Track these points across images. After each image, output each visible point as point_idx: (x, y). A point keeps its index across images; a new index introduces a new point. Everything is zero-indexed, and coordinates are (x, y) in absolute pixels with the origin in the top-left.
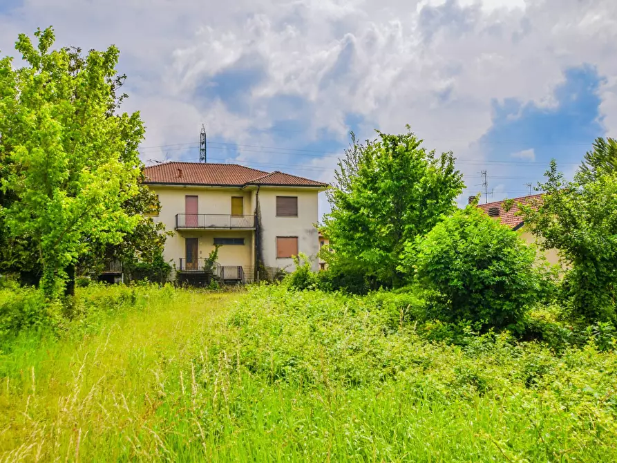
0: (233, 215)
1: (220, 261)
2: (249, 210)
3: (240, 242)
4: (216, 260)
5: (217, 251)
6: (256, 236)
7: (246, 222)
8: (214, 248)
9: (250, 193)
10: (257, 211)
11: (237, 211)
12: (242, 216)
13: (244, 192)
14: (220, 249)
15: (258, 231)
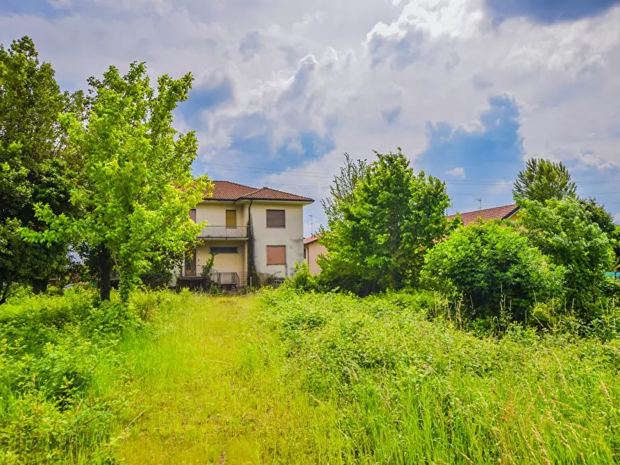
0: (227, 227)
1: (216, 268)
2: (242, 222)
3: (233, 250)
4: (213, 267)
5: (213, 259)
6: (249, 245)
7: (239, 232)
8: (210, 257)
9: (242, 207)
10: (250, 223)
11: (231, 223)
12: (235, 227)
13: (237, 206)
14: (216, 257)
15: (250, 240)
